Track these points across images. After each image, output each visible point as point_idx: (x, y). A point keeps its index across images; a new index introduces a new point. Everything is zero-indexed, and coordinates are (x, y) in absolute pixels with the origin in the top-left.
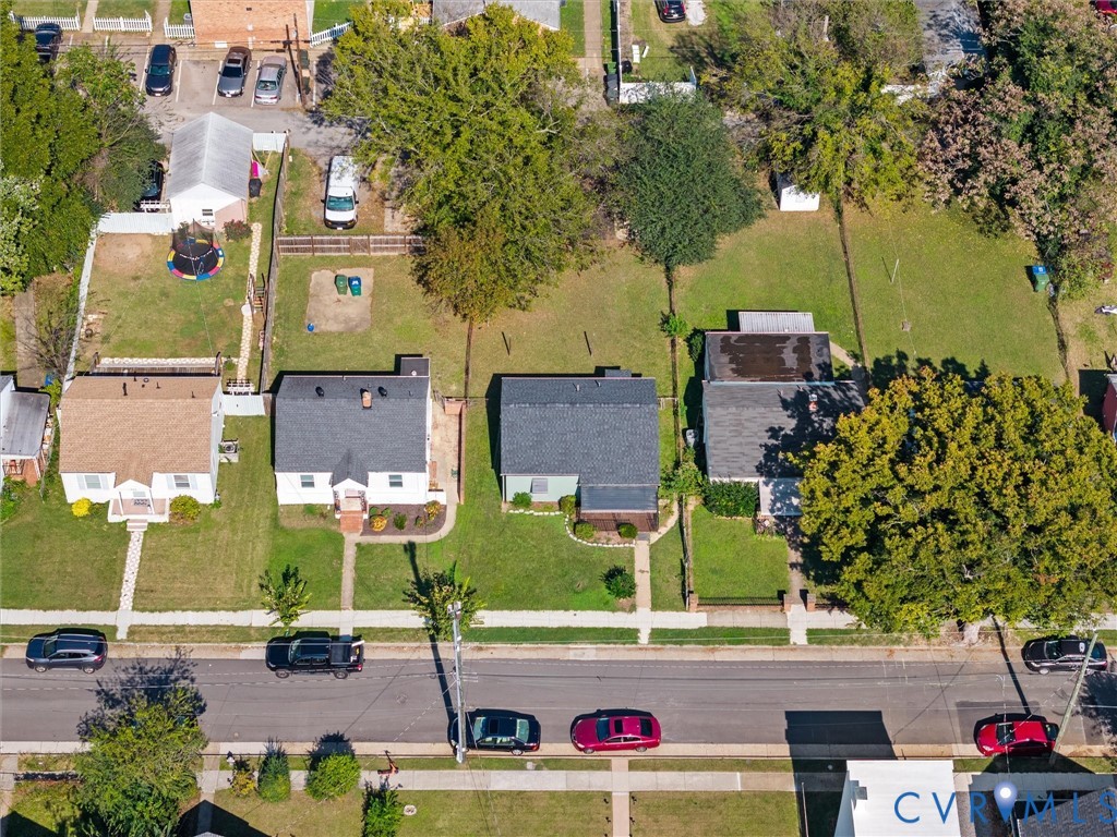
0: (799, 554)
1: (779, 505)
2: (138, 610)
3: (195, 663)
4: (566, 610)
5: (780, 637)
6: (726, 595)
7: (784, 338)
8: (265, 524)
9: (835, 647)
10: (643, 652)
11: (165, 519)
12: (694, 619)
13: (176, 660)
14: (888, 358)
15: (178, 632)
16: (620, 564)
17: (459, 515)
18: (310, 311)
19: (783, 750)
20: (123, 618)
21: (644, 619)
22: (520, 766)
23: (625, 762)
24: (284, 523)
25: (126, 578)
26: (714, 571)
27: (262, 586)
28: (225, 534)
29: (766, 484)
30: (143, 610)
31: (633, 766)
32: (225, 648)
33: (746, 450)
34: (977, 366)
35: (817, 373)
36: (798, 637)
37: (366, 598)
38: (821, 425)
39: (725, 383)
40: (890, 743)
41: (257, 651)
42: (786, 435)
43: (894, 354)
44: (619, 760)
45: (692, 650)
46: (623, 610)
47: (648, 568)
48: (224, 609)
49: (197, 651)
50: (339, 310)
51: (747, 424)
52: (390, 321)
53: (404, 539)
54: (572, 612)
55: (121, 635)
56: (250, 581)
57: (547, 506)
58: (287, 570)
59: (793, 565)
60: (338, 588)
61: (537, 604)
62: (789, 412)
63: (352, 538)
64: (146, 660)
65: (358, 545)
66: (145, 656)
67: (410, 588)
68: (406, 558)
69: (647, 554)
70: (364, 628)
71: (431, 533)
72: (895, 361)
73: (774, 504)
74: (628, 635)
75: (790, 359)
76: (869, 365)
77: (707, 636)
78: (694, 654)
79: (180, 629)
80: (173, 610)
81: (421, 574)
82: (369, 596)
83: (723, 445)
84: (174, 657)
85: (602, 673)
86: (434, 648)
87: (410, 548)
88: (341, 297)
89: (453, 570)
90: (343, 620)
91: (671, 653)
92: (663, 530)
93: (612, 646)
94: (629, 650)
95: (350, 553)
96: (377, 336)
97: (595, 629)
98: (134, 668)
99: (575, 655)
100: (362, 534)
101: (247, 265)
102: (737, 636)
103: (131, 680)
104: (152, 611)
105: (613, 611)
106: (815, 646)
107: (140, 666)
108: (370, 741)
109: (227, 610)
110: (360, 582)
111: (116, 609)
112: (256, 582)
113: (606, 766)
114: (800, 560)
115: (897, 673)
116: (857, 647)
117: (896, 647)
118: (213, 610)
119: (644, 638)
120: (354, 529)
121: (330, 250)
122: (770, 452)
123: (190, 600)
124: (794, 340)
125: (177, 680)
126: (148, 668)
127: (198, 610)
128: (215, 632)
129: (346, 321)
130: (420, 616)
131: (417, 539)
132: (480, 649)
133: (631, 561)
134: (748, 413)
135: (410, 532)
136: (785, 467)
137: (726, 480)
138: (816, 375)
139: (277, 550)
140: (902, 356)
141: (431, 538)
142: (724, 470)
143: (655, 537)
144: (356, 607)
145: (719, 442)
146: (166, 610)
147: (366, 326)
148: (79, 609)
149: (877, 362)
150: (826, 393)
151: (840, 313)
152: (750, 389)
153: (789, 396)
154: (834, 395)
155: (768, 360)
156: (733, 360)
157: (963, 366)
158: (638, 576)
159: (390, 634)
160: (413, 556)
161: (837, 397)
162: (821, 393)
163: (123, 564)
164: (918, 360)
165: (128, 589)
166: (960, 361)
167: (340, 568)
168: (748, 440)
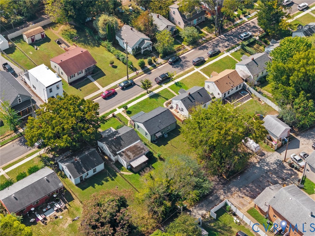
2: (197, 72)
3: (181, 71)
13: (184, 70)
14: (115, 178)
15: (187, 72)
16: (131, 115)
20: (198, 70)
21: (120, 111)
27: (183, 83)
29: (115, 131)
31: (103, 92)
34: (96, 187)
46: (124, 110)
49: (182, 72)
51: (124, 132)
53: (169, 100)
55: (195, 68)
58: (182, 87)
60: (171, 89)
61: (139, 103)
68: (166, 98)
69: (128, 119)
70: (161, 87)
72: (113, 178)
76: (117, 174)
81: (161, 97)
85: (119, 101)
87: (167, 100)
89: (157, 100)
90: (165, 86)
107: (188, 67)
110: (169, 91)
119: (117, 109)
122: (117, 133)
127: (188, 76)
128: (182, 75)
130: (155, 93)
133: (129, 116)
136: (113, 133)
140: (113, 180)
141: (165, 103)
143: (129, 122)
144: (166, 89)
149: (117, 176)
150: (116, 148)
151: (132, 182)
152: (131, 143)
153: (122, 142)
154: (114, 148)
155: (133, 151)
156: (140, 147)
157: (98, 185)
158: (127, 116)
159: (156, 88)
160: (165, 98)
161: (113, 147)
162: (117, 147)
163: (207, 75)
164: (109, 181)
165: (202, 73)
166: (100, 185)
167: (174, 91)
168: (122, 131)
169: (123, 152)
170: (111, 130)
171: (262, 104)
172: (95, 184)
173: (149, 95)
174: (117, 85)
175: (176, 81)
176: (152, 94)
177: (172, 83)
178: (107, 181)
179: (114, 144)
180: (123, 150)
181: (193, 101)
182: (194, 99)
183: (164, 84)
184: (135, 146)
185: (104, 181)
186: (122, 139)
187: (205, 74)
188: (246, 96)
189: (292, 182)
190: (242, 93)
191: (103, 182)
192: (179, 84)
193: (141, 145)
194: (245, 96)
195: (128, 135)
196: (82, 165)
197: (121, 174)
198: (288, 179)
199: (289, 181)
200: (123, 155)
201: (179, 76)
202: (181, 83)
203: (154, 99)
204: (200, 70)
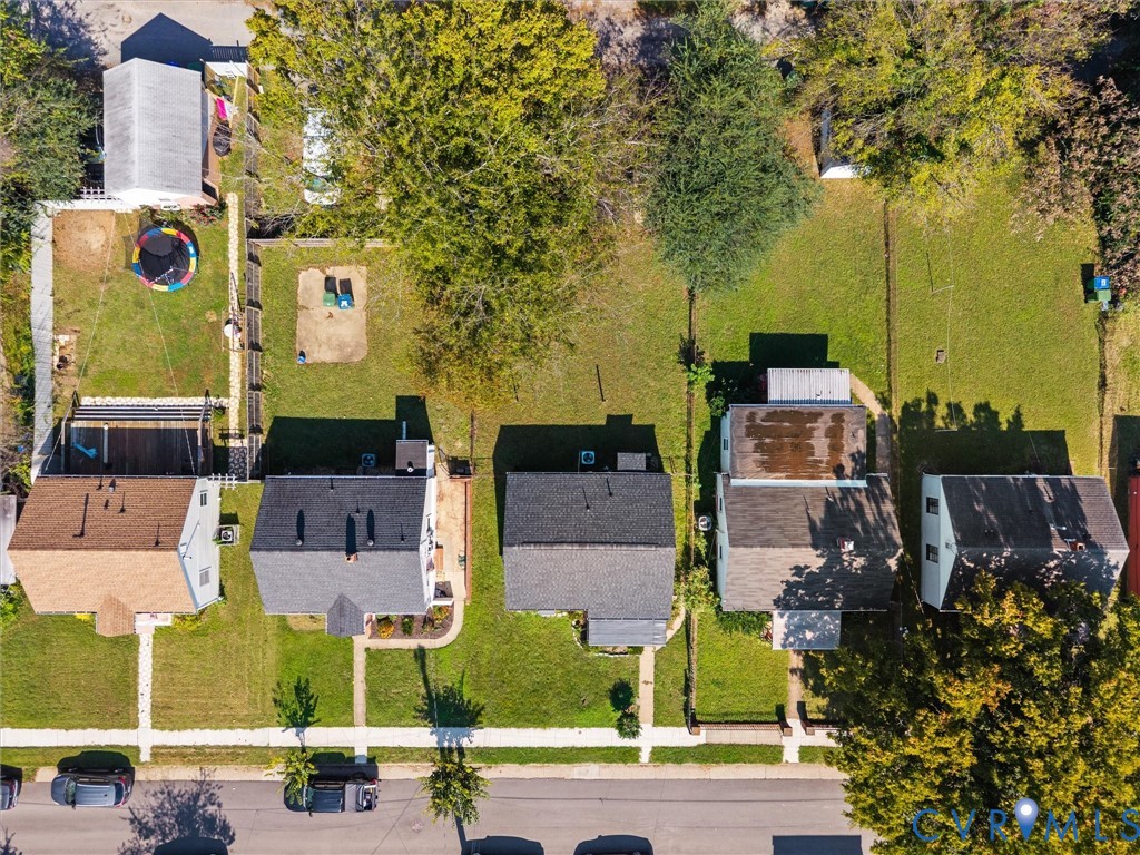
0: (801, 658)
1: (791, 639)
2: (157, 728)
3: (220, 785)
4: (572, 727)
5: (772, 754)
6: (726, 709)
7: (817, 413)
10: (643, 770)
11: (170, 622)
13: (201, 783)
14: (918, 402)
15: (200, 754)
16: (625, 676)
17: (466, 615)
18: (301, 332)
20: (143, 737)
21: (646, 735)
24: (292, 622)
25: (141, 691)
26: (717, 683)
27: (275, 701)
29: (782, 616)
30: (162, 728)
33: (765, 585)
34: (1011, 415)
35: (849, 466)
36: (791, 755)
37: (376, 717)
39: (746, 481)
41: (275, 774)
42: (811, 573)
43: (924, 396)
45: (690, 768)
47: (652, 679)
48: (240, 728)
49: (223, 773)
50: (331, 330)
51: (770, 563)
52: (388, 347)
53: (411, 643)
54: (577, 729)
55: (145, 756)
56: (264, 695)
58: (299, 683)
59: (793, 671)
60: (350, 705)
61: (541, 720)
63: (361, 642)
64: (173, 783)
65: (367, 650)
66: (172, 778)
67: (421, 703)
68: (414, 666)
69: (652, 662)
70: (377, 748)
71: (439, 636)
72: (924, 407)
73: (787, 639)
74: (629, 754)
75: (821, 446)
76: (896, 413)
77: (707, 754)
78: (691, 771)
79: (201, 751)
80: (192, 728)
81: (432, 687)
82: (382, 710)
83: (740, 581)
84: (200, 778)
85: (604, 793)
87: (420, 654)
88: (332, 310)
89: (461, 683)
90: (358, 739)
91: (671, 771)
92: (669, 634)
93: (613, 765)
94: (630, 768)
95: (360, 660)
96: (375, 369)
97: (598, 749)
98: (162, 792)
99: (580, 773)
100: (370, 638)
101: (226, 258)
103: (161, 806)
104: (171, 729)
106: (806, 763)
107: (167, 788)
109: (245, 727)
110: (371, 695)
111: (137, 727)
112: (270, 695)
114: (801, 666)
118: (231, 727)
119: (645, 757)
122: (790, 588)
123: (207, 718)
124: (827, 417)
125: (204, 805)
126: (176, 792)
127: (216, 728)
128: (234, 754)
129: (341, 347)
130: (432, 733)
131: (427, 643)
133: (636, 672)
135: (419, 634)
136: (803, 601)
138: (848, 471)
139: (287, 659)
140: (933, 399)
141: (439, 642)
142: (739, 602)
144: (369, 723)
145: (737, 579)
146: (185, 728)
147: (363, 354)
148: (101, 727)
149: (906, 408)
150: (859, 505)
151: (873, 338)
152: (774, 494)
153: (818, 514)
154: (867, 511)
155: (796, 447)
156: (759, 448)
157: (996, 414)
158: (642, 688)
159: (403, 754)
160: (423, 667)
161: (870, 518)
162: (853, 507)
163: (136, 674)
164: (949, 405)
165: (145, 704)
166: (993, 407)
167: (350, 679)
168: (770, 577)
169: (839, 472)
170: (787, 636)
171: (74, 337)
172: (1004, 427)
173: (465, 743)
175: (288, 737)
176: (449, 732)
177: (320, 737)
178: (955, 410)
179: (859, 526)
180: (832, 483)
181: (361, 519)
182: (351, 522)
183: (352, 759)
184: (770, 467)
185: (965, 416)
186: (813, 527)
187: (136, 684)
188: (92, 425)
190: (100, 451)
191: (970, 417)
192: (296, 706)
193: (744, 455)
194: (101, 425)
195: (772, 533)
196: (1049, 512)
197: (885, 402)
200: (852, 455)
201: (250, 762)
202: (285, 707)
203: (466, 699)
204: (135, 727)
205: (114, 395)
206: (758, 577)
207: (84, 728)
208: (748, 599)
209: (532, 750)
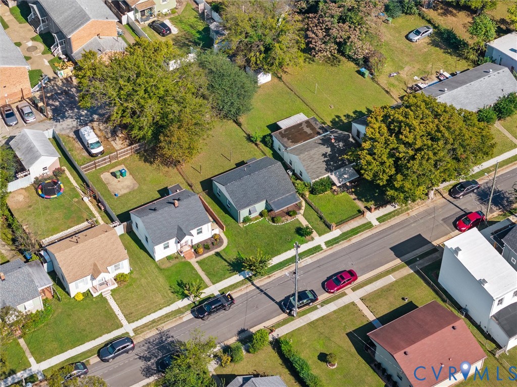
0: (354, 195)
1: (341, 180)
2: (131, 322)
3: (168, 331)
4: (290, 250)
5: (368, 226)
6: (341, 220)
7: (301, 124)
8: (156, 271)
9: (389, 220)
10: (327, 252)
11: (116, 285)
12: (336, 233)
13: (160, 333)
14: (334, 119)
15: (153, 323)
16: (298, 226)
17: (226, 235)
18: (111, 190)
19: (398, 261)
20: (128, 328)
21: (319, 240)
22: (315, 308)
23: (350, 289)
24: (163, 267)
25: (117, 314)
26: (331, 214)
27: (173, 292)
28: (143, 281)
29: (332, 175)
30: (133, 322)
31: (354, 290)
32: (175, 320)
33: (319, 165)
34: (365, 110)
35: (321, 131)
36: (375, 223)
37: (215, 279)
38: (339, 146)
39: (292, 148)
40: (430, 243)
41: (188, 316)
42: (329, 155)
43: (335, 117)
44: (347, 289)
45: (343, 243)
46: (309, 241)
47: (308, 223)
48: (164, 307)
49: (166, 326)
50: (122, 185)
51: (314, 156)
52: (145, 180)
53: (213, 252)
55: (132, 334)
56: (167, 292)
57: (256, 218)
58: (178, 282)
59: (354, 199)
60: (202, 280)
62: (326, 146)
63: (193, 261)
64: (149, 338)
65: (197, 262)
66: (146, 337)
67: (229, 268)
69: (304, 218)
70: (222, 289)
71: (221, 246)
72: (337, 119)
74: (318, 249)
75: (308, 131)
76: (330, 124)
77: (345, 236)
78: (344, 244)
79: (154, 321)
80: (145, 316)
81: (229, 261)
82: (216, 278)
83: (310, 167)
84: (158, 332)
85: (318, 264)
86: (253, 284)
87: (218, 254)
88: (119, 179)
89: (239, 255)
90: (212, 290)
91: (337, 248)
92: (303, 208)
93: (315, 254)
94: (321, 253)
95: (196, 266)
96: (144, 187)
97: (305, 251)
98: (146, 343)
99: (305, 263)
100: (196, 258)
101: (71, 184)
102: (355, 231)
103: (149, 348)
104: (137, 320)
105: (307, 243)
106: (382, 223)
107: (147, 341)
108: (255, 326)
109: (166, 307)
110: (208, 274)
112: (169, 292)
113: (344, 294)
114: (356, 197)
115: (415, 219)
116: (396, 217)
117: (409, 211)
118: (160, 309)
119: (324, 247)
120: (191, 257)
121: (102, 164)
122: (327, 162)
123: (149, 310)
124: (304, 123)
125: (166, 340)
126: (152, 341)
127: (154, 312)
128: (167, 316)
129: (128, 187)
130: (240, 275)
131: (218, 250)
132: (270, 277)
133: (300, 223)
134: (312, 152)
135: (213, 249)
136: (335, 166)
137: (317, 179)
139: (168, 278)
140: (338, 117)
141: (222, 247)
142: (315, 176)
143: (302, 212)
144: (214, 283)
145: (308, 167)
146: (142, 317)
147: (137, 186)
148: (107, 333)
149: (331, 122)
152: (303, 145)
153: (320, 142)
155: (300, 134)
156: (288, 139)
157: (361, 111)
160: (221, 257)
164: (345, 116)
165: (121, 317)
167: (197, 273)
168: (318, 161)
169: (319, 133)
170: (338, 179)
172: (366, 113)
174: (322, 306)
175: (186, 302)
178: (348, 116)
180: (320, 136)
183: (215, 297)
184: (296, 141)
185: (352, 116)
187: (114, 312)
189: (56, 88)
191: (353, 115)
192: (182, 290)
193: (286, 142)
198: (59, 92)
199: (59, 90)
200: (319, 128)
201: (175, 317)
202: (178, 292)
203: (245, 259)
204: (122, 326)
205: (52, 235)
206: (314, 163)
207: (101, 336)
208: (316, 173)
209: (281, 263)
